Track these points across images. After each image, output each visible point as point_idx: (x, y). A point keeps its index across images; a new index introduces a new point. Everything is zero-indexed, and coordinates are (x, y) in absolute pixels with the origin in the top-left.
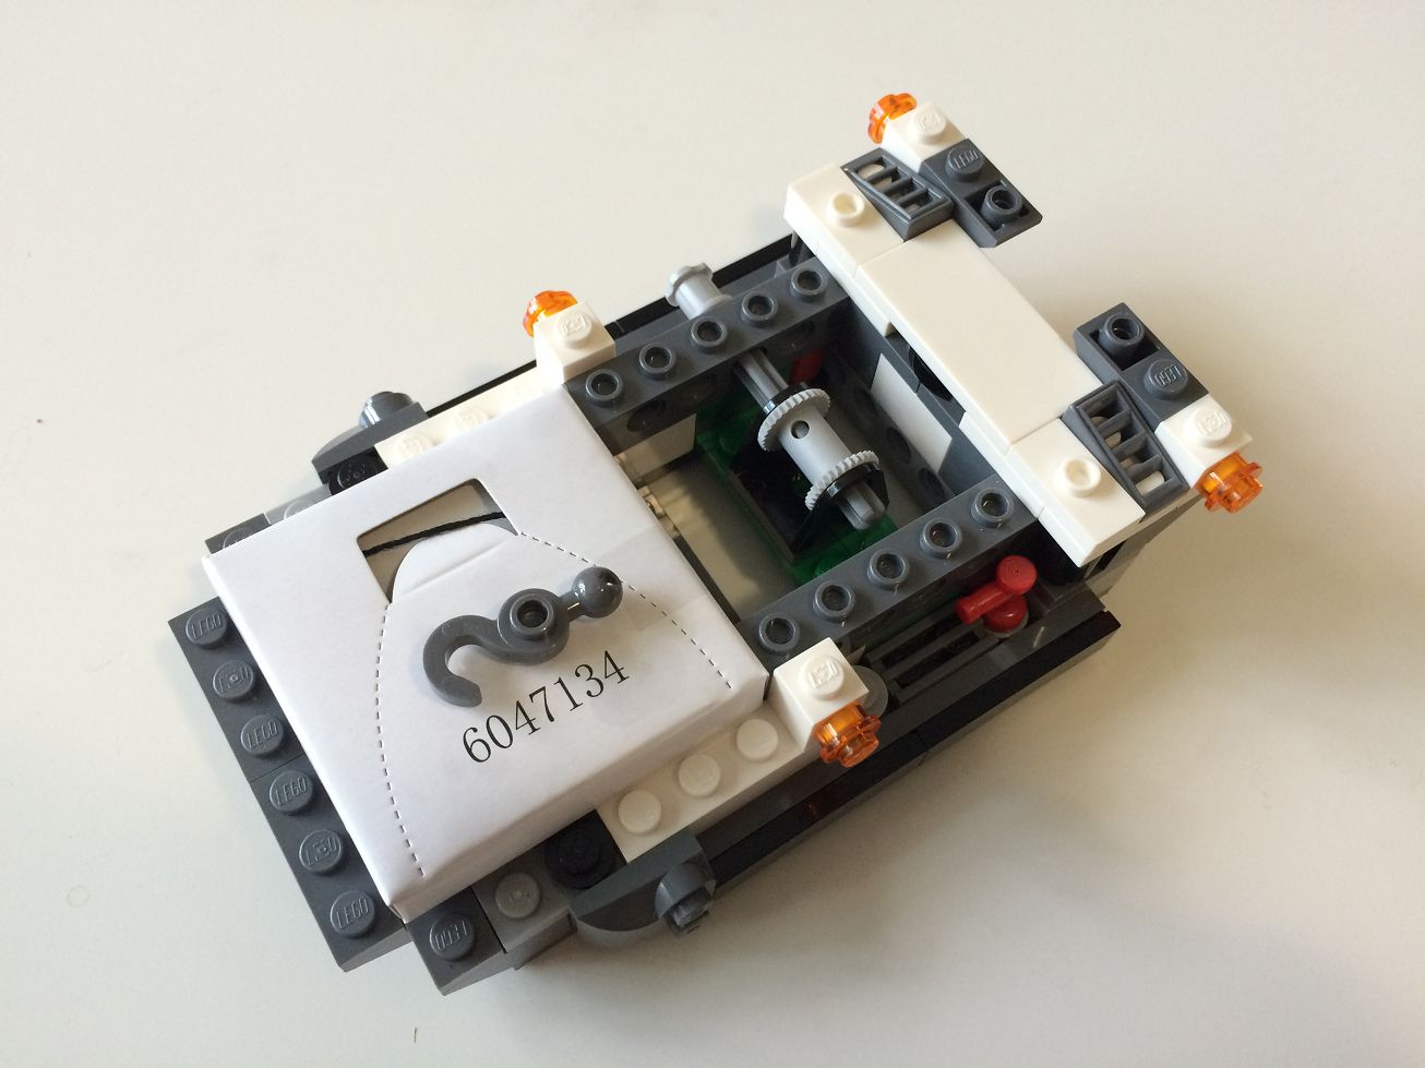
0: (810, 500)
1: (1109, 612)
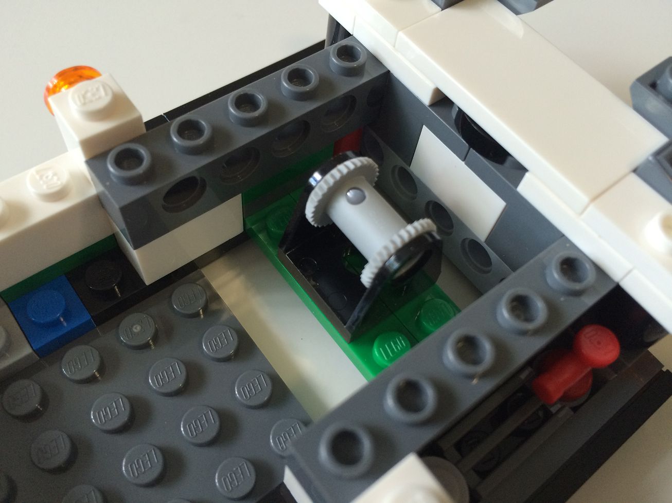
0: (367, 277)
1: (668, 371)
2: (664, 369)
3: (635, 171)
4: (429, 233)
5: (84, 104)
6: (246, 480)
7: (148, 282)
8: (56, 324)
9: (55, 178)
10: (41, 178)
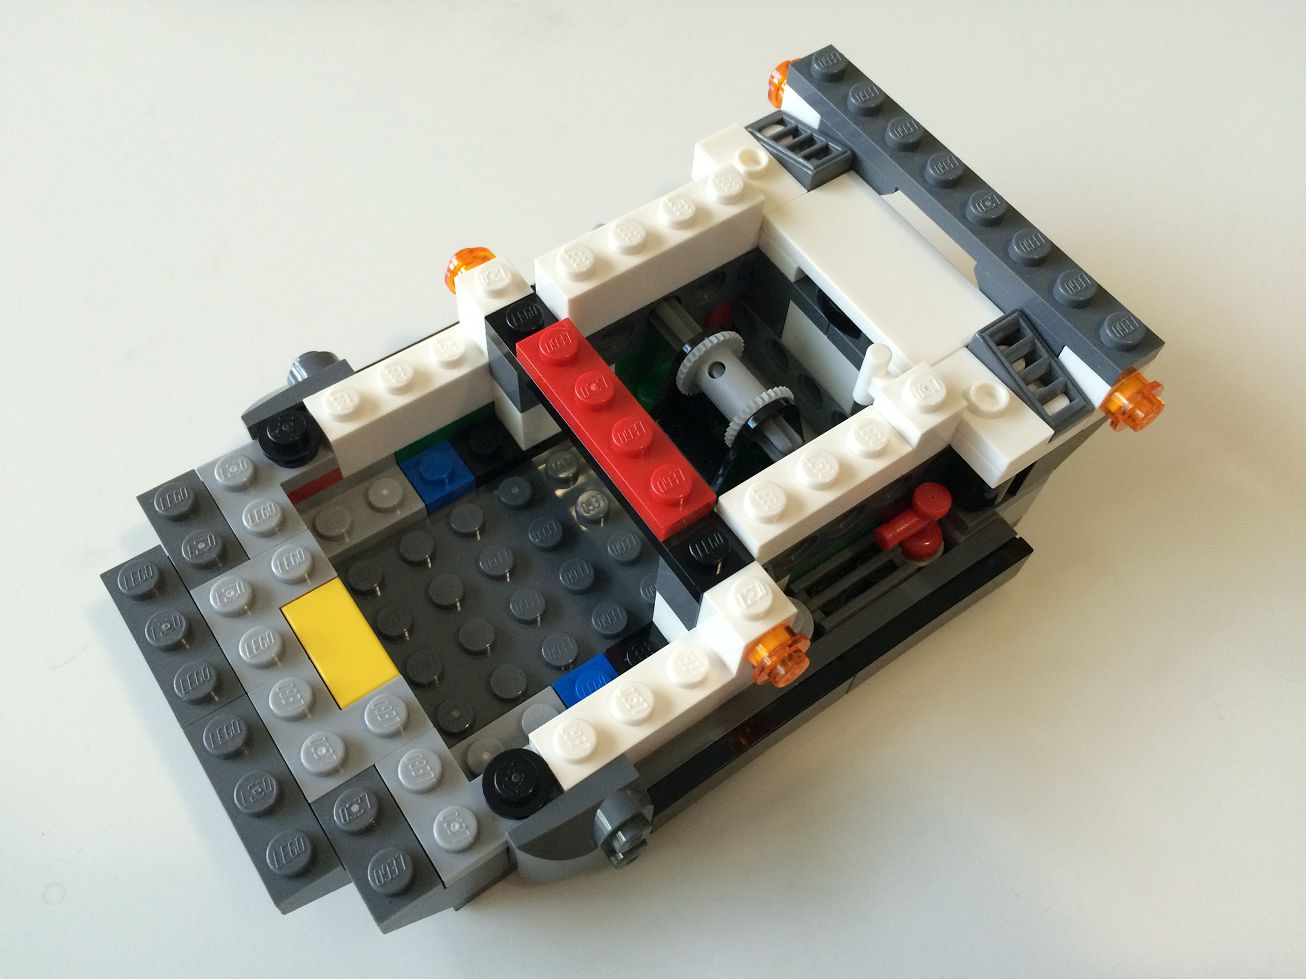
0: (729, 436)
1: (1021, 538)
2: (1018, 537)
3: (967, 347)
4: (786, 400)
5: (489, 284)
6: (620, 623)
7: (524, 447)
8: (441, 483)
9: (455, 347)
10: (442, 347)
